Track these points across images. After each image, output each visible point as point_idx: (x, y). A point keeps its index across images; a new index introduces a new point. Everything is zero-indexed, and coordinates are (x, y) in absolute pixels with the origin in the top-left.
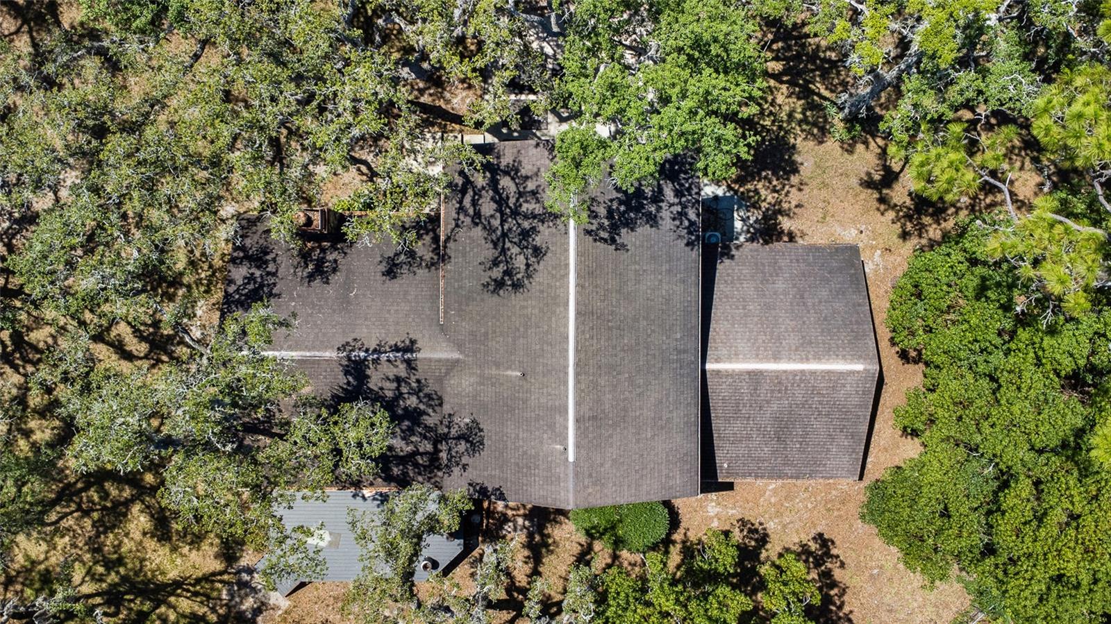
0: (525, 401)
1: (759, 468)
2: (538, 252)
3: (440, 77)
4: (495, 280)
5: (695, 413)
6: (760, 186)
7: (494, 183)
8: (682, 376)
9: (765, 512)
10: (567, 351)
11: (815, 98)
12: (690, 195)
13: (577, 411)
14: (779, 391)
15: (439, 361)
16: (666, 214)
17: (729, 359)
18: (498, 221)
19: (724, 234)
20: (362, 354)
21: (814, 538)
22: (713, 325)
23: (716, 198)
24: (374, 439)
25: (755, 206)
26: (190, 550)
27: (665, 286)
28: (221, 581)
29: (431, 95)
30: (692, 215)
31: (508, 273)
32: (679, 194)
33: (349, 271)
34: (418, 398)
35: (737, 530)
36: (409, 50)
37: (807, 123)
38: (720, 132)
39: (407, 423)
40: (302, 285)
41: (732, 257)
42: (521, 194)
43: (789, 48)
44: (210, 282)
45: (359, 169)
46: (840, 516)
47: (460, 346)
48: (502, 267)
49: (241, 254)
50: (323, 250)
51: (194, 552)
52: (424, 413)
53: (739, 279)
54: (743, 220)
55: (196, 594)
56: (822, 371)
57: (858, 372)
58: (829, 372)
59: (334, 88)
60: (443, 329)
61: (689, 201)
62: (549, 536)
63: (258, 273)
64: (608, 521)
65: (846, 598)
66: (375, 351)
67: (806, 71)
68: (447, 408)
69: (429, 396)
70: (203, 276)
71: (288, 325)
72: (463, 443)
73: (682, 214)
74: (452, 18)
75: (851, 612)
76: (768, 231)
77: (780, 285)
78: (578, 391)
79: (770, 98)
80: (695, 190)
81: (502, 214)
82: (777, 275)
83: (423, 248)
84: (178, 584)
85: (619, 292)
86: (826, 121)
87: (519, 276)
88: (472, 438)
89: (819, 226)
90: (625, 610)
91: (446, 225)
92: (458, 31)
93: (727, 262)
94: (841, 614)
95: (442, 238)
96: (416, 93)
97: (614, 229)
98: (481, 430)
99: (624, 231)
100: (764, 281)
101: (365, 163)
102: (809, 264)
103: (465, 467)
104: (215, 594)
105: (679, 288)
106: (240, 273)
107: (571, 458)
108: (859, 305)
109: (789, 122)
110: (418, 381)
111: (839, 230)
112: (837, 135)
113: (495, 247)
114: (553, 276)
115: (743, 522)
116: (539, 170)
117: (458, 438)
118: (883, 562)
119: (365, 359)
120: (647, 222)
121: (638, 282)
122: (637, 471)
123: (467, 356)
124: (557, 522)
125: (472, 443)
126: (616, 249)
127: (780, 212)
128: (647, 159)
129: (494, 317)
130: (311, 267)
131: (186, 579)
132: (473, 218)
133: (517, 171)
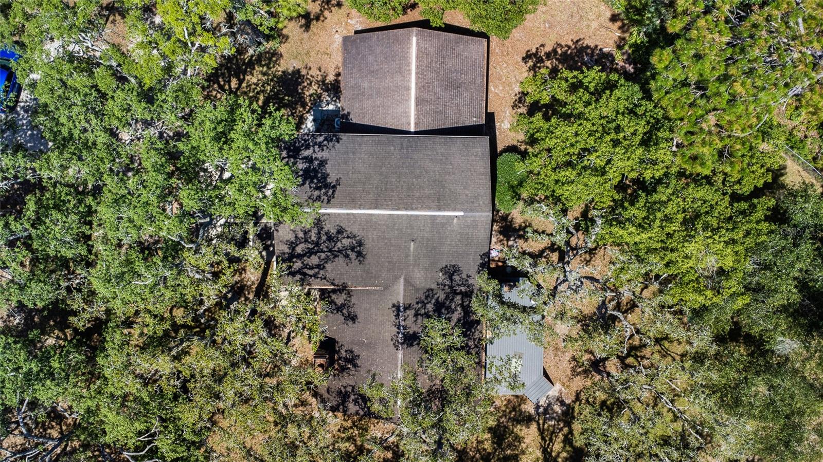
0: (428, 240)
1: (477, 99)
2: (340, 231)
3: (238, 287)
4: (357, 256)
5: (439, 139)
6: (307, 93)
7: (300, 256)
8: (416, 146)
9: (508, 93)
10: (398, 215)
11: (254, 58)
12: (308, 140)
13: (434, 210)
14: (429, 87)
15: (405, 290)
16: (319, 155)
17: (408, 117)
18: (322, 254)
19: (337, 116)
20: (400, 336)
21: (525, 63)
22: (388, 126)
23: (314, 120)
24: (441, 327)
25: (319, 96)
26: (524, 443)
27: (363, 156)
28: (544, 425)
29: (249, 294)
30: (321, 139)
31: (353, 249)
32: (308, 147)
33: (352, 343)
34: (428, 303)
35: (519, 110)
36: (218, 304)
37: (269, 63)
38: (267, 127)
39: (443, 310)
40: (360, 371)
41: (349, 113)
42: (306, 241)
43: (223, 74)
44: (361, 428)
45: (293, 338)
46: (512, 47)
47: (396, 278)
48: (349, 252)
49: (341, 407)
50: (340, 358)
51: (525, 440)
52: (437, 300)
53: (362, 109)
54: (328, 104)
55: (551, 440)
56: (417, 61)
57: (417, 40)
58: (417, 58)
59: (238, 344)
60: (386, 288)
61: (312, 141)
62: (520, 226)
63: (352, 397)
64: (509, 190)
65: (563, 44)
66: (398, 328)
67: (237, 64)
68: (434, 286)
69: (427, 297)
70: (357, 432)
71: (374, 375)
72: (454, 277)
73: (320, 145)
74: (200, 279)
75: (572, 40)
76: (334, 89)
77: (366, 85)
78: (422, 209)
79: (253, 86)
80: (306, 137)
81: (318, 252)
82: (360, 86)
83: (340, 299)
84: (545, 451)
85: (364, 184)
86: (268, 52)
87: (354, 242)
88: (451, 272)
89: (332, 57)
90: (544, 185)
91: (325, 285)
92: (209, 276)
93: (351, 116)
94: (573, 47)
95: (332, 287)
96: (247, 303)
97: (327, 186)
98: (446, 266)
99: (329, 180)
100: (363, 94)
101: (289, 334)
102: (354, 67)
103: (469, 276)
104: (551, 428)
105: (364, 147)
106: (352, 408)
107: (462, 214)
108: (378, 38)
109: (269, 75)
110: (417, 303)
111: (335, 45)
112: (277, 45)
113: (337, 256)
114: (354, 222)
115: (514, 106)
116: (292, 230)
117: (451, 280)
118: (542, 20)
119: (403, 334)
120: (324, 166)
121: (359, 172)
122: (472, 175)
123: (402, 274)
124: (512, 221)
125: (455, 272)
126: (339, 185)
127: (323, 81)
128: (281, 170)
129: (379, 258)
130: (349, 366)
131: (541, 445)
132: (321, 269)
133: (292, 243)
